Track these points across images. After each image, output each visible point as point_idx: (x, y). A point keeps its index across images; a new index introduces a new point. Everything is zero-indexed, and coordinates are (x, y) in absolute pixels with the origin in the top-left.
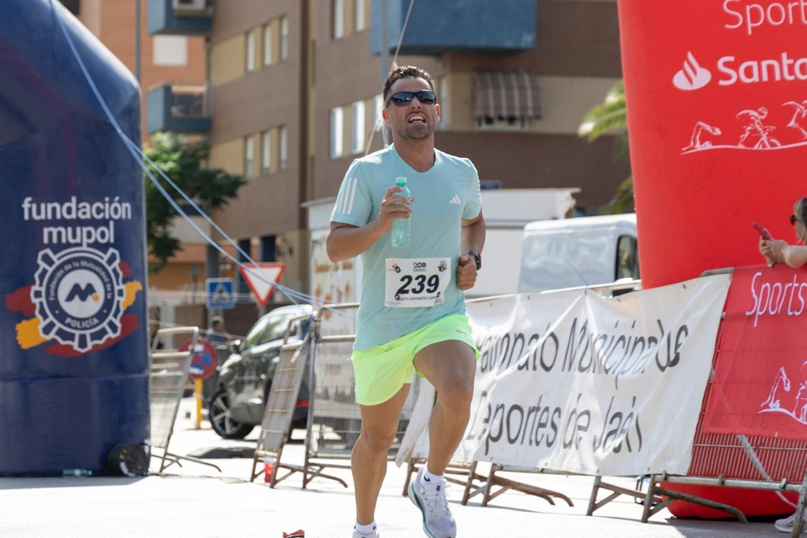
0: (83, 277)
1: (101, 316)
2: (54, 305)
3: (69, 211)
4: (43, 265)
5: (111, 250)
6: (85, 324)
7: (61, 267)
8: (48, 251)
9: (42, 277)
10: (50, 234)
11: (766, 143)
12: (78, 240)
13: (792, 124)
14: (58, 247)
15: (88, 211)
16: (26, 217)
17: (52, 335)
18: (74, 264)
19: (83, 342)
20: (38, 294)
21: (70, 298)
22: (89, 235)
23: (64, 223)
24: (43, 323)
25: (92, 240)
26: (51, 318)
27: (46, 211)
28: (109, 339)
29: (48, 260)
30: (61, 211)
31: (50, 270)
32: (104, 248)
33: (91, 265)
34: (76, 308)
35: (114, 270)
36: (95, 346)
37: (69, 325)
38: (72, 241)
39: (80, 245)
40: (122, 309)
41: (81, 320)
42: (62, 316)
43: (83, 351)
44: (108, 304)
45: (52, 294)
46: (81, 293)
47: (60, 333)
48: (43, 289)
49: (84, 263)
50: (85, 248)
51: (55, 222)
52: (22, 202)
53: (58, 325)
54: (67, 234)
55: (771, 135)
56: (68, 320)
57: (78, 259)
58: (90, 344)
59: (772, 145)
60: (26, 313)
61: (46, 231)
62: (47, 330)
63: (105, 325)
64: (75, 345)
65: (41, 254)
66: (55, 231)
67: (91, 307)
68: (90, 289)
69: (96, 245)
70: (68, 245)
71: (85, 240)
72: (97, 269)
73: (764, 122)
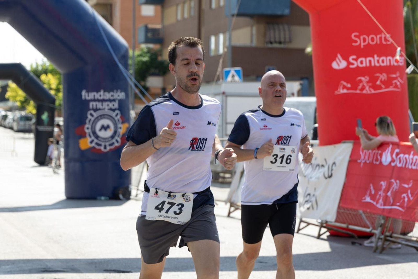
0: (105, 122)
1: (112, 137)
2: (94, 133)
3: (100, 96)
4: (89, 117)
5: (117, 112)
6: (106, 140)
7: (97, 118)
8: (92, 112)
9: (89, 121)
10: (93, 105)
11: (368, 90)
12: (103, 107)
13: (378, 83)
14: (96, 110)
15: (108, 96)
16: (83, 98)
17: (93, 145)
18: (102, 117)
19: (105, 147)
20: (88, 128)
21: (100, 130)
22: (108, 105)
23: (98, 100)
24: (89, 140)
25: (109, 107)
26: (93, 138)
27: (91, 96)
28: (116, 147)
29: (92, 115)
30: (97, 96)
31: (93, 119)
32: (114, 110)
33: (109, 117)
34: (103, 134)
35: (118, 120)
36: (110, 149)
37: (100, 141)
38: (101, 107)
39: (104, 109)
40: (121, 134)
41: (105, 139)
42: (97, 137)
43: (105, 151)
44: (115, 132)
45: (93, 128)
46: (105, 128)
47: (97, 144)
48: (90, 127)
49: (106, 116)
50: (106, 110)
51: (95, 100)
52: (81, 92)
53: (96, 141)
54: (99, 105)
55: (370, 87)
56: (100, 139)
57: (104, 115)
58: (108, 148)
59: (370, 91)
60: (83, 135)
61: (91, 104)
62: (92, 142)
63: (114, 141)
64: (102, 148)
65: (89, 113)
66: (94, 103)
67: (108, 133)
68: (108, 127)
69: (111, 109)
70: (100, 109)
71: (107, 108)
72: (112, 119)
73: (368, 82)
